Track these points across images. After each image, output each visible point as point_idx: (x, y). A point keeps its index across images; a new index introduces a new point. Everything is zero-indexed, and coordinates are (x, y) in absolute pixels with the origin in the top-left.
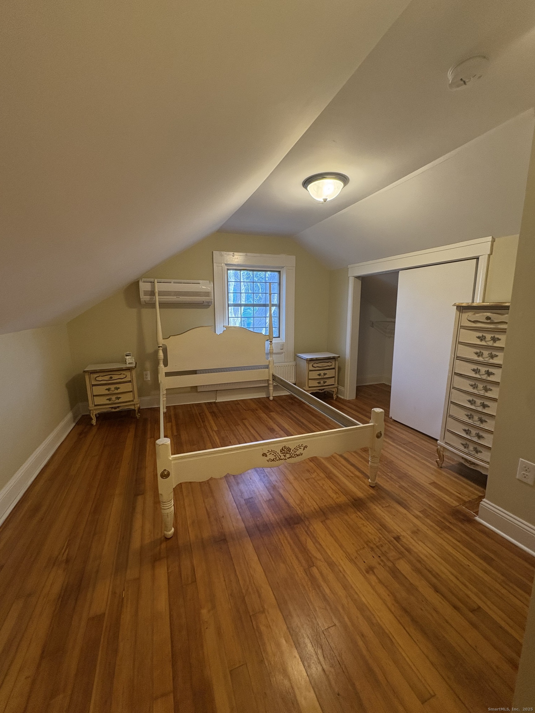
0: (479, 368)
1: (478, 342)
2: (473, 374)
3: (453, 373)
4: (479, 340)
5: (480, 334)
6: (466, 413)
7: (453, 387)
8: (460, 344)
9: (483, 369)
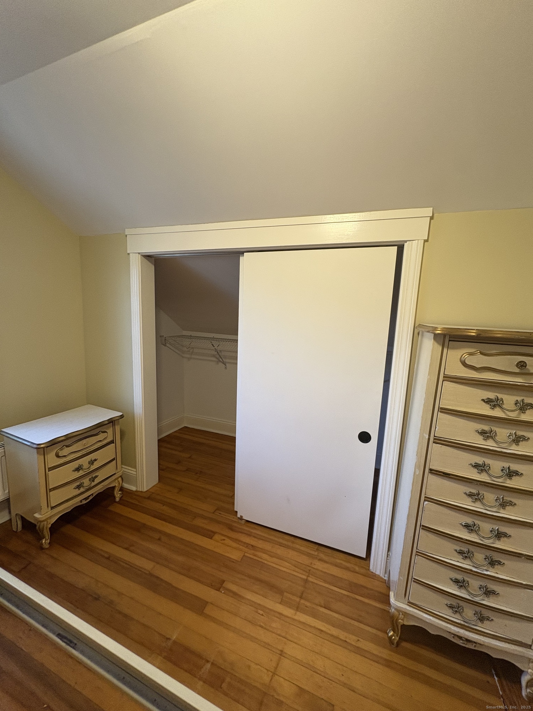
0: (488, 461)
1: (486, 410)
2: (474, 475)
3: (427, 470)
4: (487, 406)
5: (491, 395)
6: (458, 548)
7: (425, 497)
8: (441, 412)
9: (496, 465)
